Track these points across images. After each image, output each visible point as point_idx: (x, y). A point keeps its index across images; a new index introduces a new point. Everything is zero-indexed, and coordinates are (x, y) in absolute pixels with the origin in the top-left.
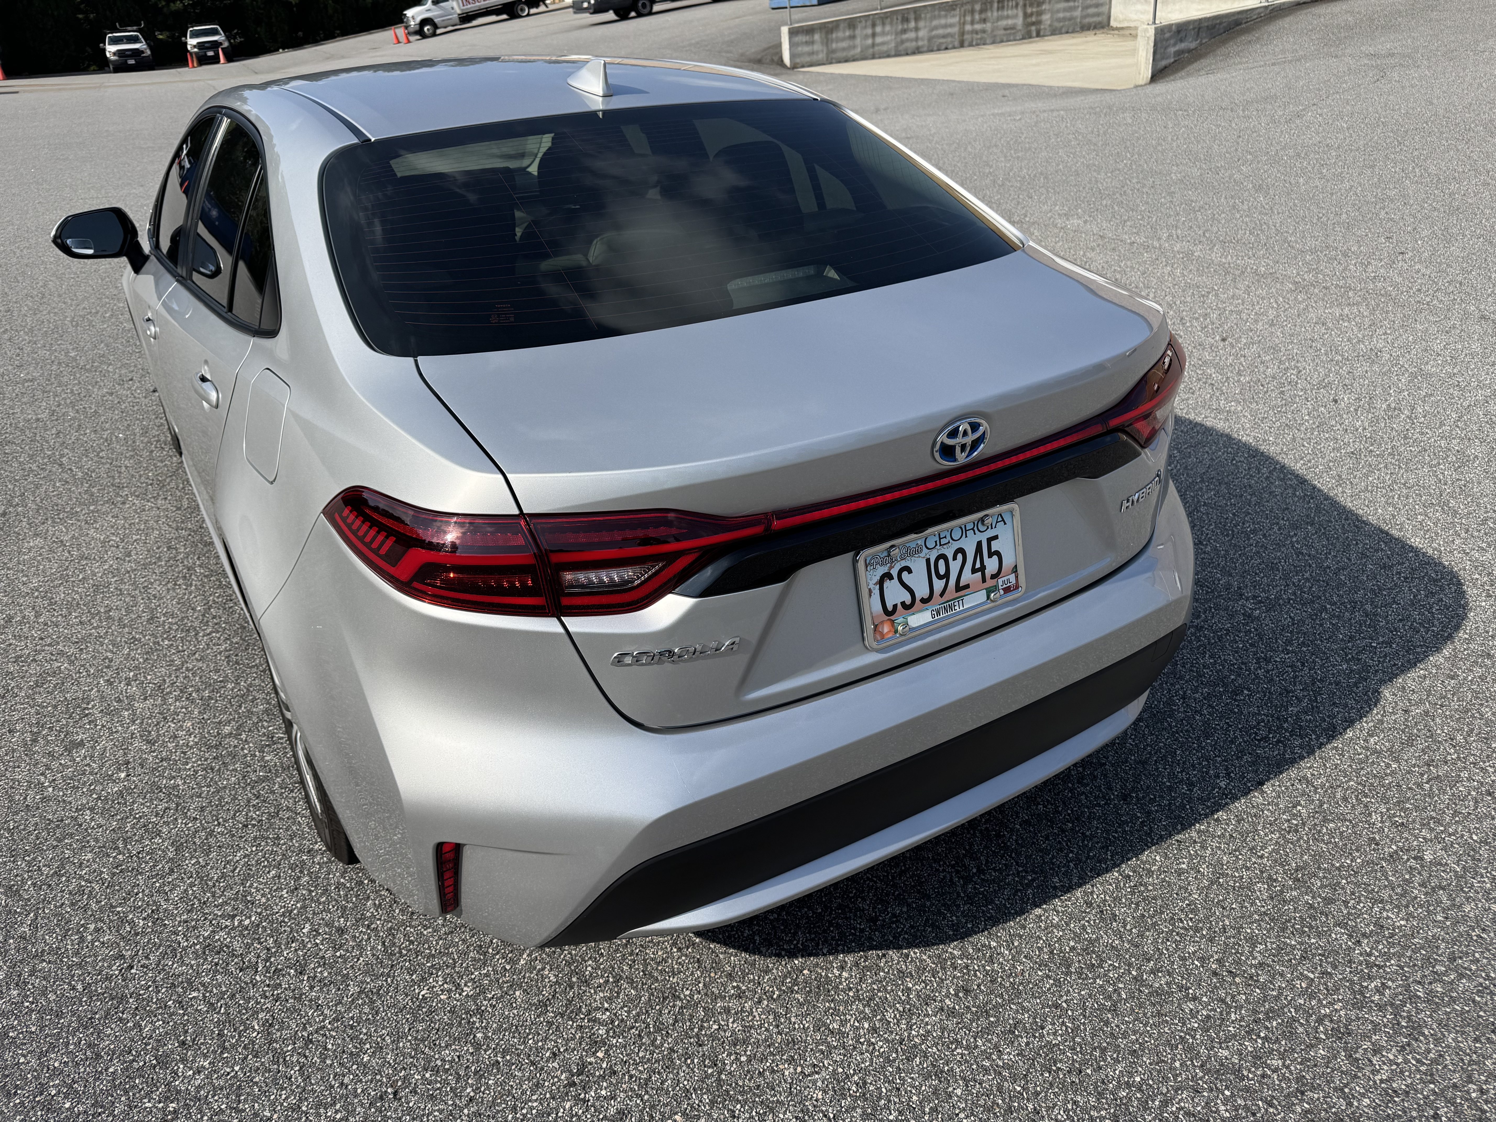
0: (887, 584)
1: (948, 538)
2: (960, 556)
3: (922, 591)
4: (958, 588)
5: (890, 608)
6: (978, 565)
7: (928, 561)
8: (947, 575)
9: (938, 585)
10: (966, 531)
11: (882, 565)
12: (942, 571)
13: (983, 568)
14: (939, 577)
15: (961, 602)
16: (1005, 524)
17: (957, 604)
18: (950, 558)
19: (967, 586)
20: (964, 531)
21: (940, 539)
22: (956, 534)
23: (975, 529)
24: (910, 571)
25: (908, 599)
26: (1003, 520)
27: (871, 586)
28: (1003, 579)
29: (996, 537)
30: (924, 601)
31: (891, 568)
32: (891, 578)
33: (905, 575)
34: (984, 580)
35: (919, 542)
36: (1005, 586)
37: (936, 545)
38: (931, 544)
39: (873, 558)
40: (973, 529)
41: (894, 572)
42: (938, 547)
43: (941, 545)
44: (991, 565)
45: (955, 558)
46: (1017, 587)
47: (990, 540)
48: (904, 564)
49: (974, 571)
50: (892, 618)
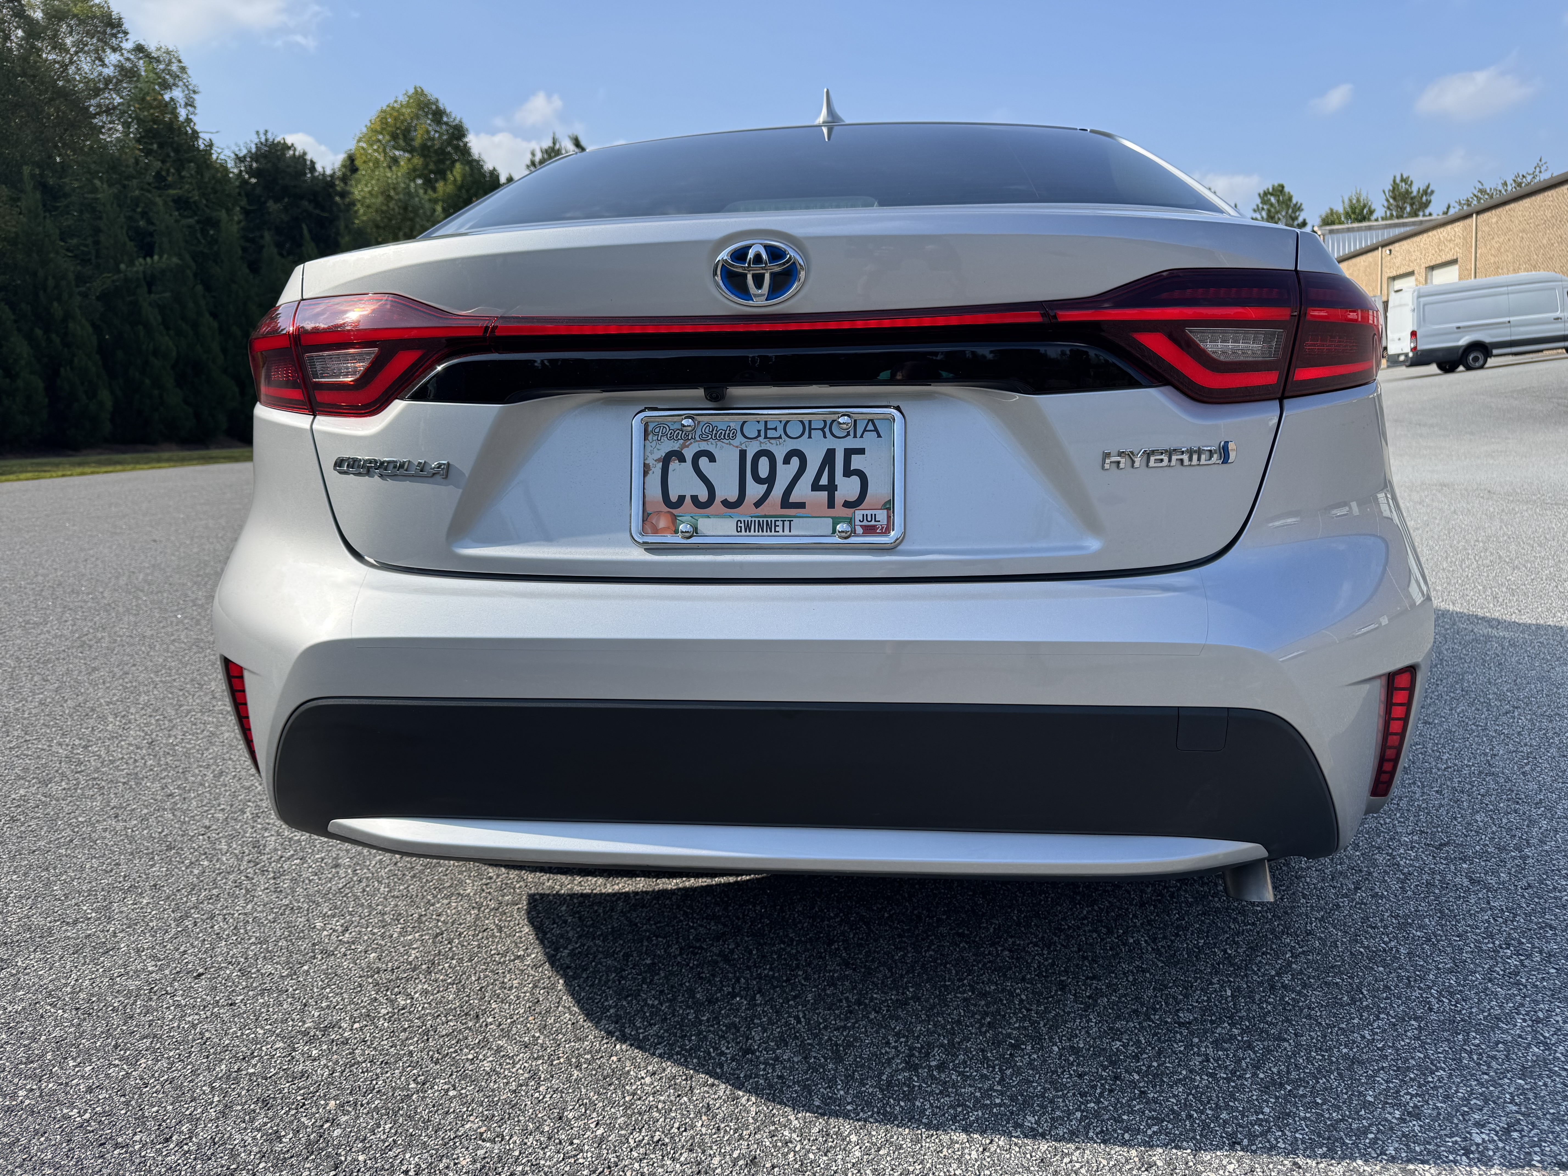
0: (674, 465)
1: (780, 431)
2: (795, 461)
3: (727, 490)
4: (786, 503)
5: (674, 498)
6: (824, 481)
7: (743, 454)
8: (770, 481)
9: (754, 490)
10: (810, 429)
11: (671, 438)
12: (764, 471)
13: (831, 488)
14: (758, 479)
15: (787, 524)
16: (879, 436)
17: (780, 523)
18: (780, 459)
19: (801, 505)
20: (807, 429)
21: (766, 429)
22: (794, 429)
23: (827, 430)
24: (712, 458)
25: (703, 496)
26: (876, 430)
27: (650, 461)
28: (865, 512)
29: (861, 451)
30: (726, 503)
31: (684, 446)
32: (682, 459)
33: (703, 462)
34: (831, 504)
35: (732, 425)
36: (865, 523)
37: (759, 435)
38: (751, 431)
39: (659, 425)
40: (822, 430)
41: (689, 454)
42: (761, 439)
43: (766, 437)
44: (848, 488)
45: (787, 461)
46: (886, 531)
47: (849, 453)
48: (704, 446)
49: (816, 486)
50: (675, 512)
